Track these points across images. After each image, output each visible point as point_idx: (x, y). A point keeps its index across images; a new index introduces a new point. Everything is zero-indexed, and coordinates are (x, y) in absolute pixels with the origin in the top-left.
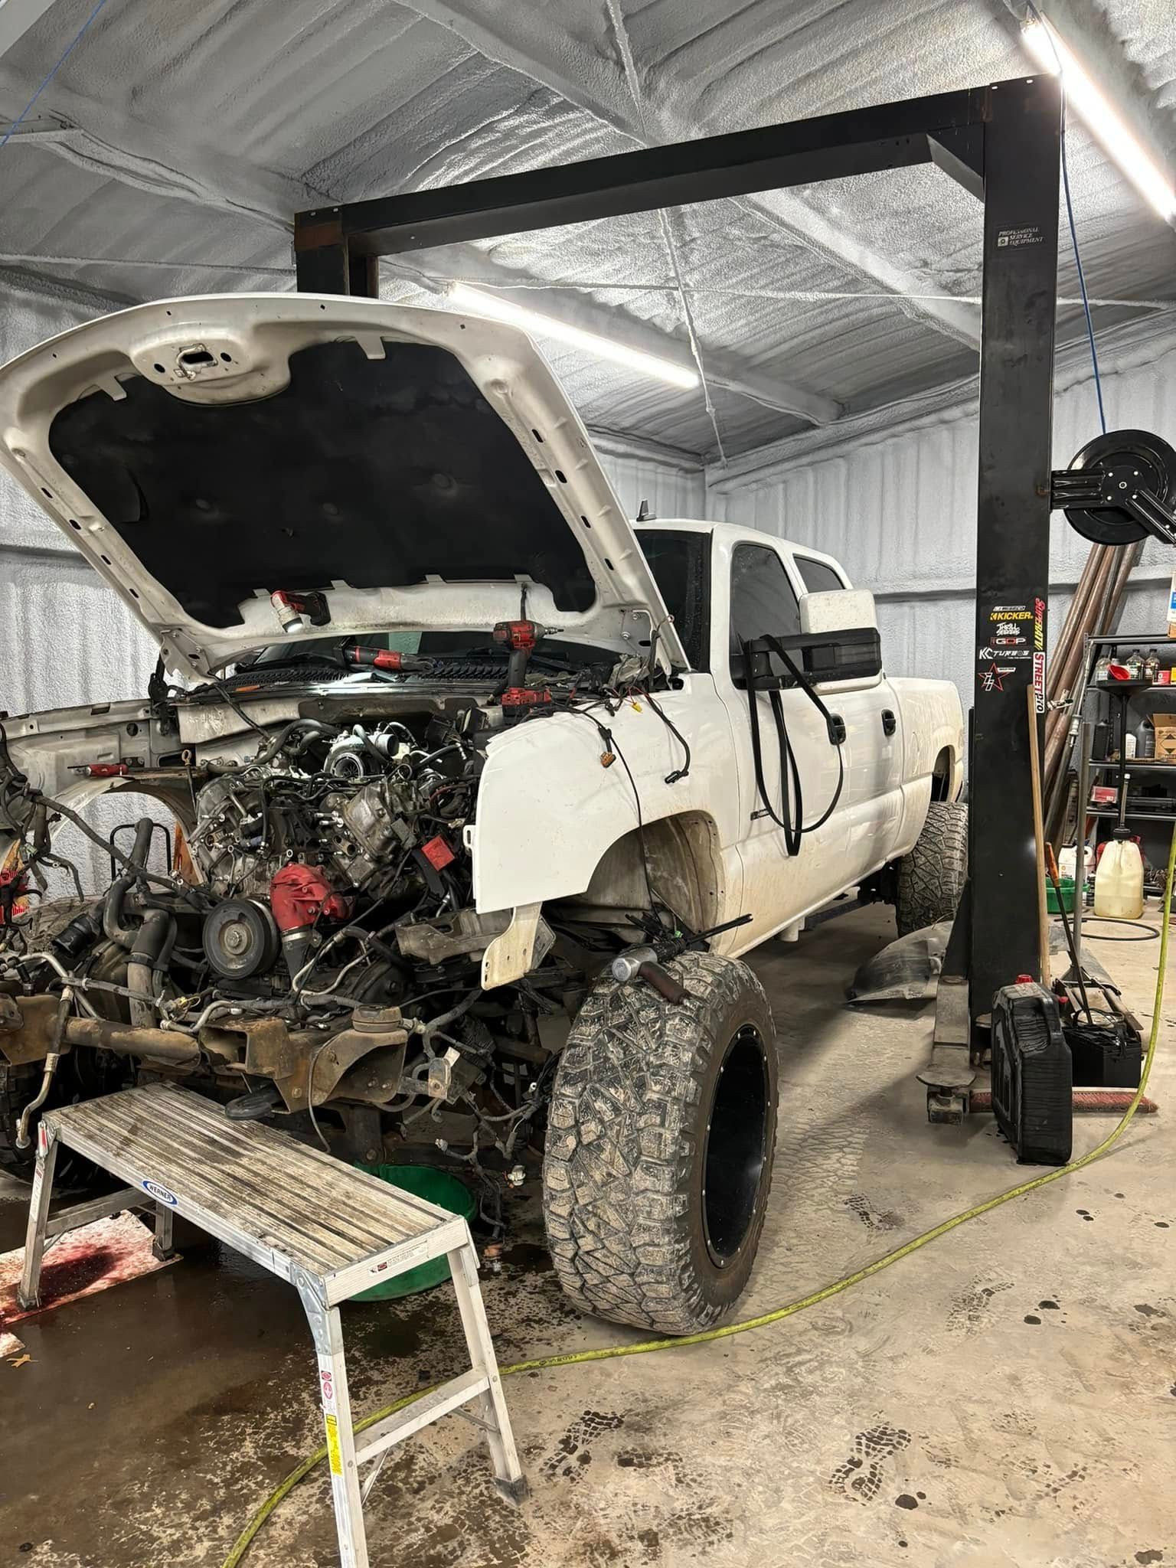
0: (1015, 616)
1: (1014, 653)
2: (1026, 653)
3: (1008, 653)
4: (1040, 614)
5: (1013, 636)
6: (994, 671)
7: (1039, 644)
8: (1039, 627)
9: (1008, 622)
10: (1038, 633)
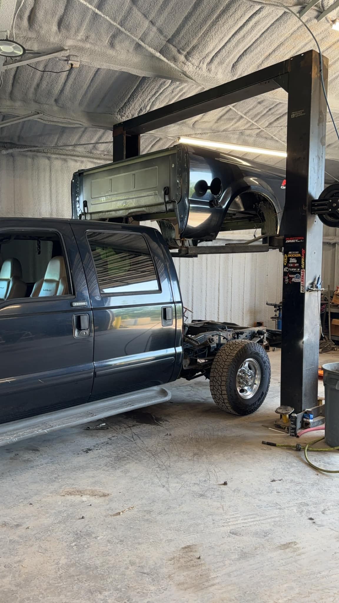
0: (295, 255)
1: (295, 269)
2: (299, 269)
3: (293, 269)
4: (303, 255)
5: (295, 263)
6: (288, 276)
7: (303, 266)
8: (303, 260)
9: (293, 258)
10: (303, 262)
